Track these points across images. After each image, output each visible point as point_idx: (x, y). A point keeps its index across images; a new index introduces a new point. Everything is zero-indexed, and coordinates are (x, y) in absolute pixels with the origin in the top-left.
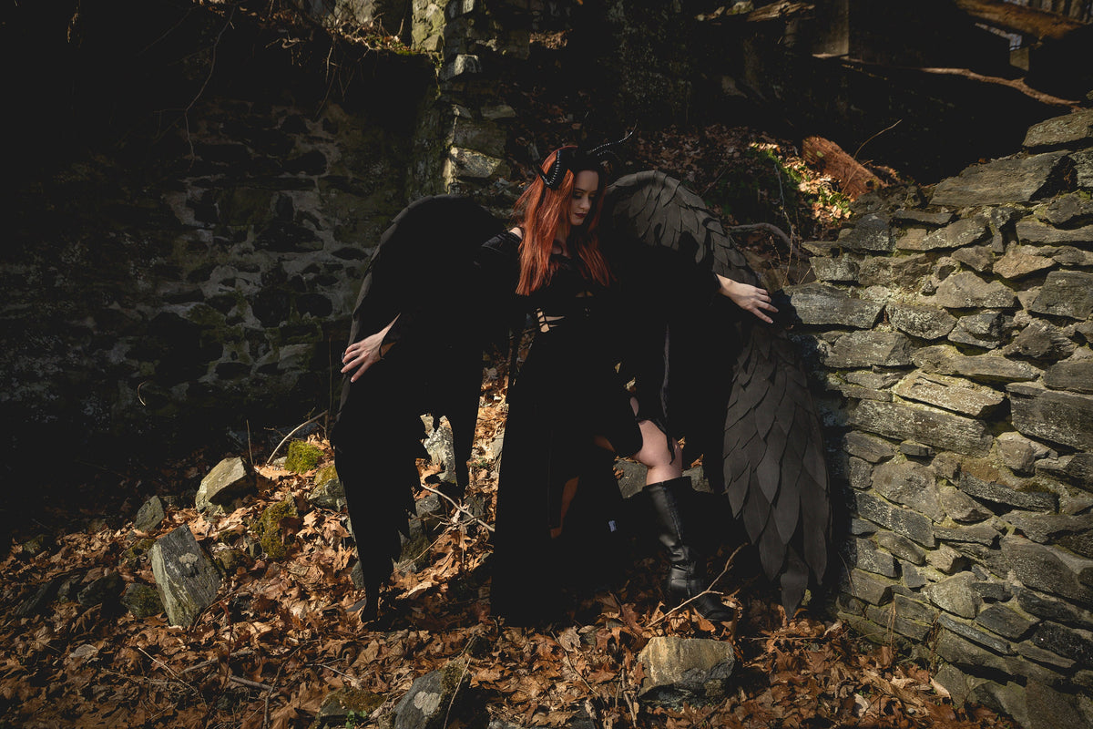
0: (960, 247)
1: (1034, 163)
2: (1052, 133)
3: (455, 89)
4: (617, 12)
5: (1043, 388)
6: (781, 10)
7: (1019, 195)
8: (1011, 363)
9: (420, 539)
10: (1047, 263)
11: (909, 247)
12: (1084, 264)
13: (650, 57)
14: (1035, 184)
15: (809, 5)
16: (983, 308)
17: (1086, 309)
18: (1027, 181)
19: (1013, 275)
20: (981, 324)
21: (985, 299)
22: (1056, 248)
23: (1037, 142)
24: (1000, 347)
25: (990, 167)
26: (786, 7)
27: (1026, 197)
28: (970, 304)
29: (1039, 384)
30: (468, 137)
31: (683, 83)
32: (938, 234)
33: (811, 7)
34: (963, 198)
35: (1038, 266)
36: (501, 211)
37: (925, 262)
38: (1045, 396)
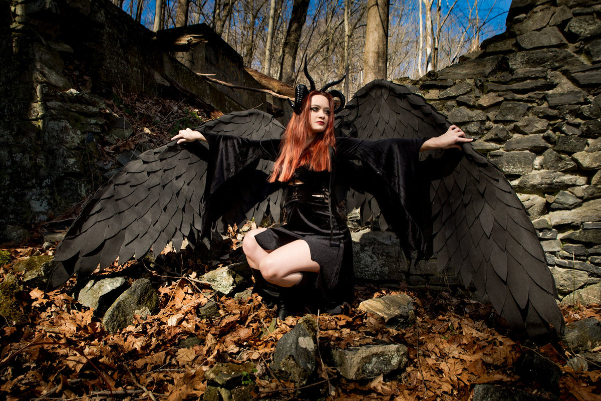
0: (460, 95)
1: (489, 60)
2: (497, 47)
3: (31, 22)
4: (101, 16)
5: (504, 151)
6: (188, 41)
7: (484, 73)
8: (487, 144)
9: (151, 291)
10: (501, 99)
11: (431, 98)
12: (516, 98)
13: (119, 49)
14: (491, 68)
15: (205, 40)
16: (473, 121)
17: (520, 116)
18: (487, 67)
19: (488, 104)
20: (475, 128)
21: (474, 117)
22: (505, 93)
23: (491, 50)
24: (480, 138)
25: (469, 62)
26: (191, 39)
27: (487, 74)
28: (467, 120)
29: (501, 150)
30: (43, 58)
31: (136, 69)
32: (448, 90)
33: (206, 42)
34: (455, 76)
35: (498, 101)
36: (83, 107)
37: (439, 105)
38: (506, 154)
